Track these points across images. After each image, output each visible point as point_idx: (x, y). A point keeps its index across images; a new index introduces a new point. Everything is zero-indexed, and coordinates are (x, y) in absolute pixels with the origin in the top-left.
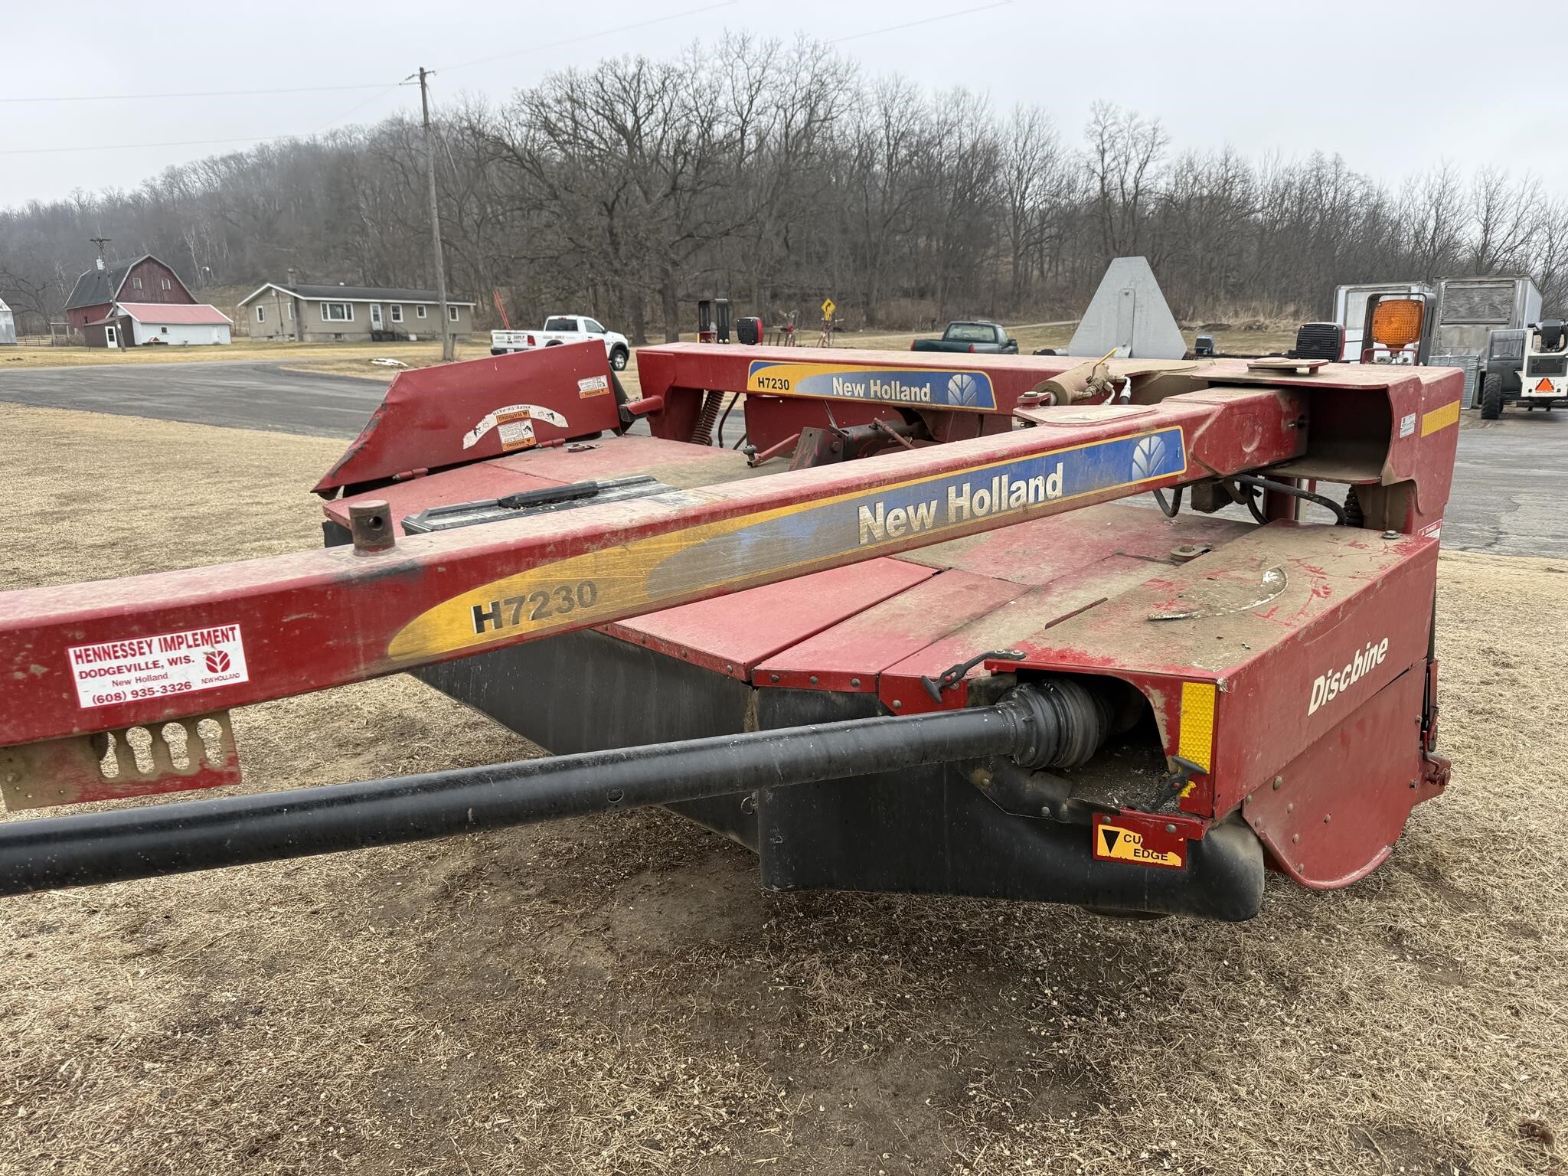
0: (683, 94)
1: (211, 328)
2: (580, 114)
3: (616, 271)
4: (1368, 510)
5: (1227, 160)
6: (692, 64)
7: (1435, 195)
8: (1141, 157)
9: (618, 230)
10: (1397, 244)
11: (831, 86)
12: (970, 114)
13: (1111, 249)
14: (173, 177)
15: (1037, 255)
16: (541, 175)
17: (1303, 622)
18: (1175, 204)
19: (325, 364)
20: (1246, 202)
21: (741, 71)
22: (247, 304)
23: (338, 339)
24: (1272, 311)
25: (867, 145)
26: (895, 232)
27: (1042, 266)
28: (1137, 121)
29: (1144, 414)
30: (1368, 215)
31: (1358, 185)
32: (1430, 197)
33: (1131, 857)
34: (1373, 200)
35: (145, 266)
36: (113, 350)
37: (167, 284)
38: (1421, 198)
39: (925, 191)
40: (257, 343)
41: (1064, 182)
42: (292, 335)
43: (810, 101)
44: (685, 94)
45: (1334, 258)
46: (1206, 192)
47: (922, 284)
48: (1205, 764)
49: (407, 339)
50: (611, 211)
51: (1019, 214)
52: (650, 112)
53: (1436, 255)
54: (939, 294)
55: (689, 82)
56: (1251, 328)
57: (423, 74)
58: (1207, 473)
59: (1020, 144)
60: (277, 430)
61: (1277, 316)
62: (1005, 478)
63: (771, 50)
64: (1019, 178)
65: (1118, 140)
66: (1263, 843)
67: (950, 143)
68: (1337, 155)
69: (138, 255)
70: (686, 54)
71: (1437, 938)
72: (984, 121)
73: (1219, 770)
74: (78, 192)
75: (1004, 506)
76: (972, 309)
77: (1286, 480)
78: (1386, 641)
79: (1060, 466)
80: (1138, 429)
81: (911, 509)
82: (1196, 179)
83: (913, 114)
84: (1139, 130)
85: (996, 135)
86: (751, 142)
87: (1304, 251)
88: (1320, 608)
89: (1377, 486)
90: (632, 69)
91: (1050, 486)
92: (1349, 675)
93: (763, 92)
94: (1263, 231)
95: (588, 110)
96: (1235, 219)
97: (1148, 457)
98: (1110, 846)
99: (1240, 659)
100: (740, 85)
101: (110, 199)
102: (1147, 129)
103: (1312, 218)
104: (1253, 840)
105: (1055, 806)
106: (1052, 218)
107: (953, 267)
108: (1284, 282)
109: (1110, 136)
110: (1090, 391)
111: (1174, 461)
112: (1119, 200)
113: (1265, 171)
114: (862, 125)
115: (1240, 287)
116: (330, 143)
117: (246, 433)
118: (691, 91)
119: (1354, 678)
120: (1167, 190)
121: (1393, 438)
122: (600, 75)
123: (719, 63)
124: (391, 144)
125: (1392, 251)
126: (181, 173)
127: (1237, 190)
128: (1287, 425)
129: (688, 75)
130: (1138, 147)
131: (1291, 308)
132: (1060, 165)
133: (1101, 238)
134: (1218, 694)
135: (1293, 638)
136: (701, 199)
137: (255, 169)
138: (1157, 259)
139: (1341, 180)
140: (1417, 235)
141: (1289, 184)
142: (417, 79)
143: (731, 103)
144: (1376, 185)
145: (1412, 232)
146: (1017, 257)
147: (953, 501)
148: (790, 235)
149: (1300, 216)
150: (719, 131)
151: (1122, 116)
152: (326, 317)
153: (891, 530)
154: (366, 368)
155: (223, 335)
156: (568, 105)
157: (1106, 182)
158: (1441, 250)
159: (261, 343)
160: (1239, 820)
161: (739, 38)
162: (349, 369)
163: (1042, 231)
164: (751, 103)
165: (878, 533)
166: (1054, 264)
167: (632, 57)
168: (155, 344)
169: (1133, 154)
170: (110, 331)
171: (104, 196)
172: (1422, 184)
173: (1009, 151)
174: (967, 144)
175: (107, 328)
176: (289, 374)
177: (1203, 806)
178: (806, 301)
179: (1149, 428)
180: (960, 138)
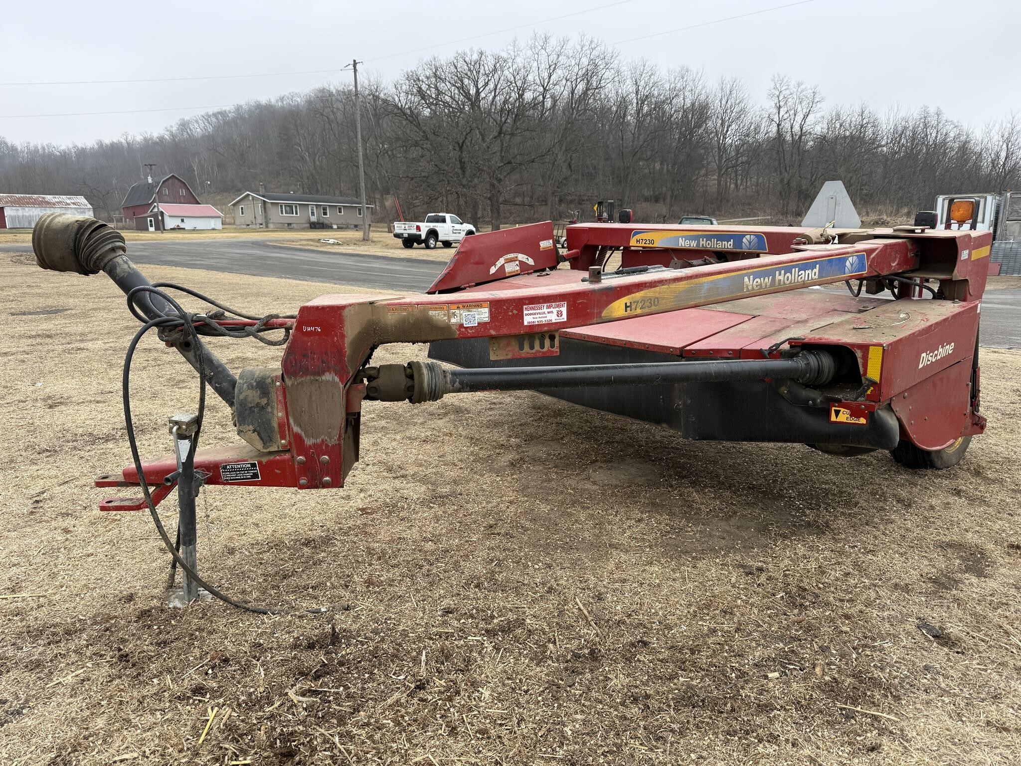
0: (506, 72)
1: (210, 219)
2: (441, 86)
3: (464, 186)
4: (947, 294)
5: (863, 112)
6: (512, 53)
7: (1006, 135)
8: (805, 111)
9: (466, 159)
10: (979, 168)
11: (601, 67)
12: (691, 84)
13: (783, 171)
14: (184, 125)
15: (733, 175)
16: (418, 125)
17: (917, 329)
18: (826, 141)
19: (293, 241)
20: (875, 139)
21: (543, 57)
22: (234, 205)
23: (289, 227)
24: (892, 212)
25: (623, 103)
26: (640, 159)
27: (737, 181)
28: (802, 87)
29: (850, 247)
30: (959, 148)
31: (953, 129)
32: (1002, 137)
33: (845, 421)
34: (963, 138)
35: (170, 181)
36: (152, 232)
37: (183, 192)
38: (996, 138)
39: (661, 133)
40: (240, 229)
41: (752, 127)
42: (261, 224)
43: (587, 76)
44: (508, 73)
45: (935, 177)
46: (848, 133)
47: (657, 193)
48: (877, 380)
49: (332, 228)
50: (461, 148)
51: (722, 149)
52: (486, 84)
53: (1006, 175)
54: (668, 199)
55: (510, 64)
56: (877, 223)
57: (355, 64)
58: (875, 274)
59: (724, 102)
60: (289, 278)
61: (895, 215)
62: (797, 269)
63: (564, 42)
64: (722, 124)
65: (789, 100)
66: (899, 420)
67: (678, 102)
68: (938, 108)
69: (165, 174)
70: (509, 47)
71: (977, 493)
72: (700, 88)
73: (883, 382)
74: (126, 134)
75: (796, 281)
76: (690, 209)
77: (910, 278)
78: (953, 344)
79: (818, 266)
80: (848, 253)
81: (762, 279)
82: (841, 125)
83: (654, 83)
84: (804, 93)
85: (707, 97)
86: (548, 103)
87: (914, 172)
88: (924, 325)
89: (951, 280)
90: (475, 57)
91: (813, 274)
92: (936, 355)
93: (557, 71)
94: (887, 159)
95: (447, 83)
96: (868, 151)
97: (852, 265)
98: (837, 416)
99: (892, 339)
100: (542, 66)
101: (145, 139)
102: (809, 92)
103: (921, 150)
104: (895, 418)
105: (814, 401)
106: (744, 151)
107: (678, 181)
108: (901, 193)
109: (784, 97)
110: (823, 239)
111: (862, 268)
112: (788, 138)
113: (888, 120)
114: (620, 91)
115: (871, 196)
116: (280, 104)
117: (273, 279)
118: (511, 70)
119: (939, 357)
120: (822, 132)
121: (958, 260)
122: (455, 61)
123: (529, 53)
124: (322, 104)
125: (975, 172)
126: (188, 123)
127: (870, 132)
128: (911, 255)
129: (510, 61)
130: (803, 105)
131: (905, 210)
132: (750, 116)
133: (777, 162)
134: (884, 350)
135: (913, 334)
136: (518, 139)
137: (234, 120)
138: (814, 177)
139: (940, 125)
140: (993, 162)
141: (905, 128)
142: (351, 67)
143: (537, 78)
144: (965, 128)
145: (990, 160)
146: (720, 176)
147: (778, 277)
148: (573, 162)
149: (912, 149)
150: (528, 96)
151: (792, 84)
152: (282, 213)
153: (755, 287)
154: (318, 244)
155: (217, 224)
156: (433, 80)
157: (780, 127)
158: (1009, 171)
159: (242, 229)
160: (889, 408)
161: (543, 37)
162: (308, 245)
163: (737, 160)
164: (550, 77)
165: (750, 288)
166: (745, 180)
167: (476, 49)
168: (178, 229)
169: (799, 109)
170: (151, 221)
171: (142, 138)
172: (997, 128)
173: (716, 106)
174: (688, 103)
175: (149, 219)
176: (275, 247)
177: (876, 398)
178: (581, 204)
179: (852, 253)
180: (684, 99)
